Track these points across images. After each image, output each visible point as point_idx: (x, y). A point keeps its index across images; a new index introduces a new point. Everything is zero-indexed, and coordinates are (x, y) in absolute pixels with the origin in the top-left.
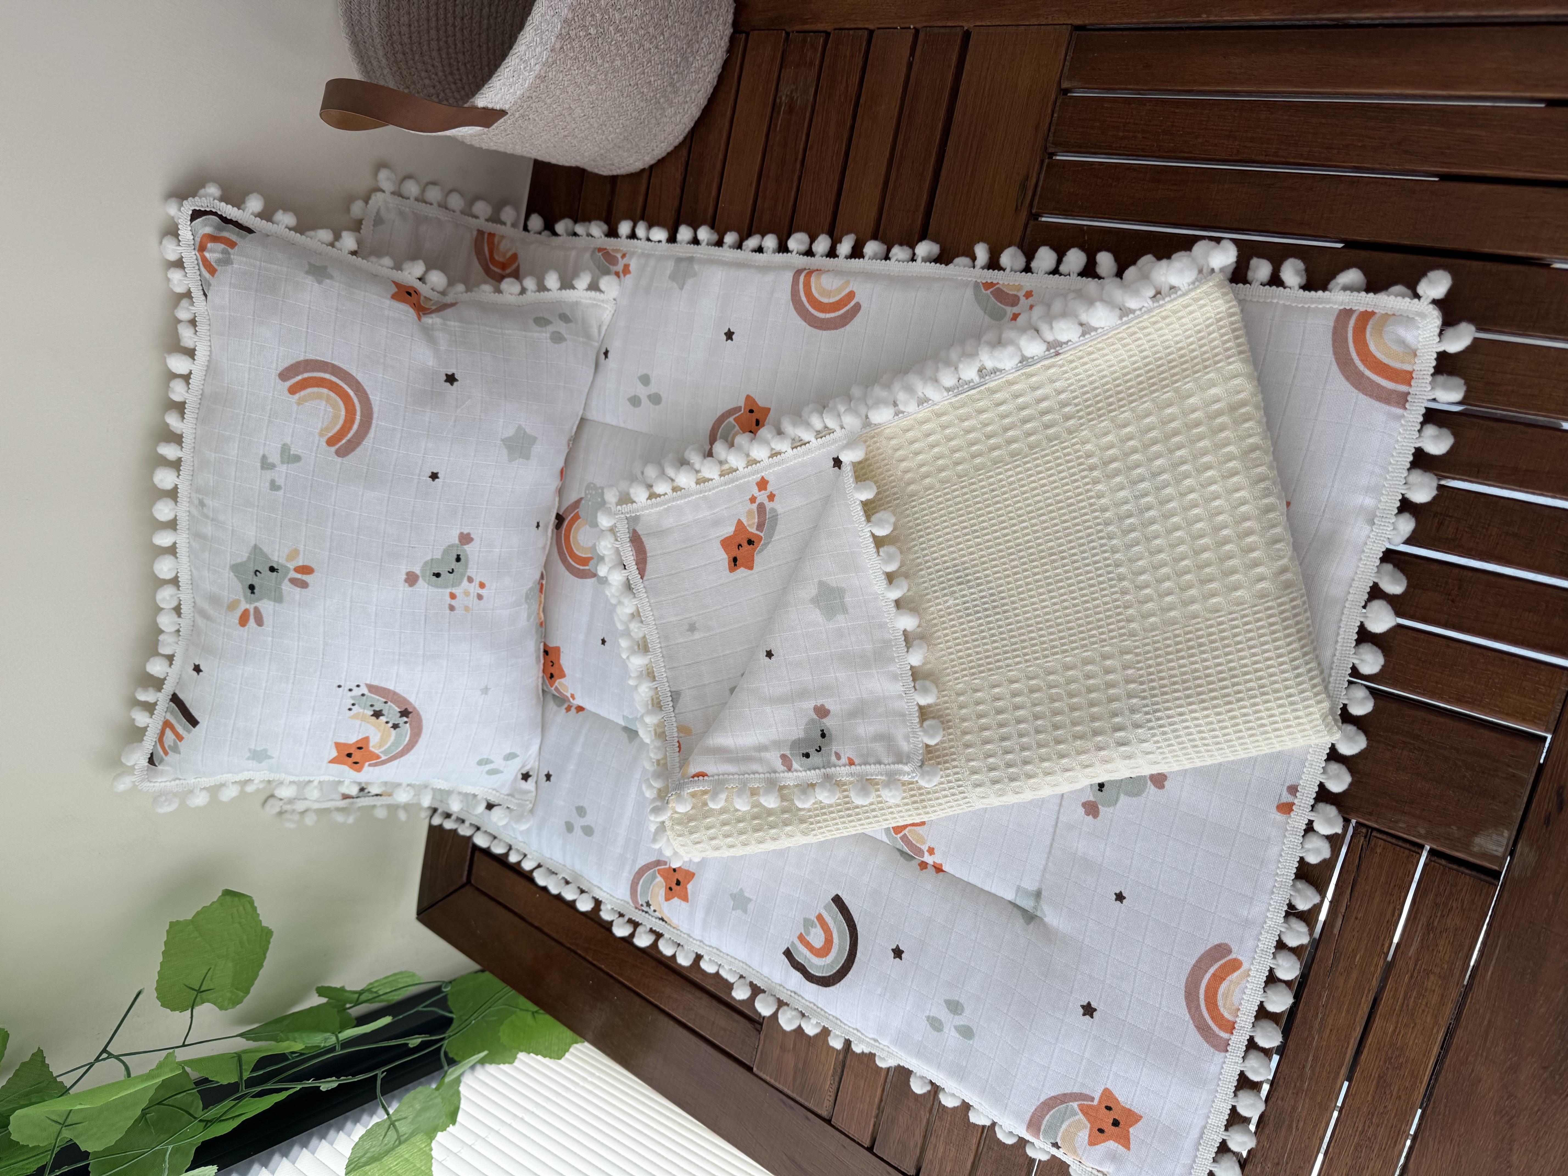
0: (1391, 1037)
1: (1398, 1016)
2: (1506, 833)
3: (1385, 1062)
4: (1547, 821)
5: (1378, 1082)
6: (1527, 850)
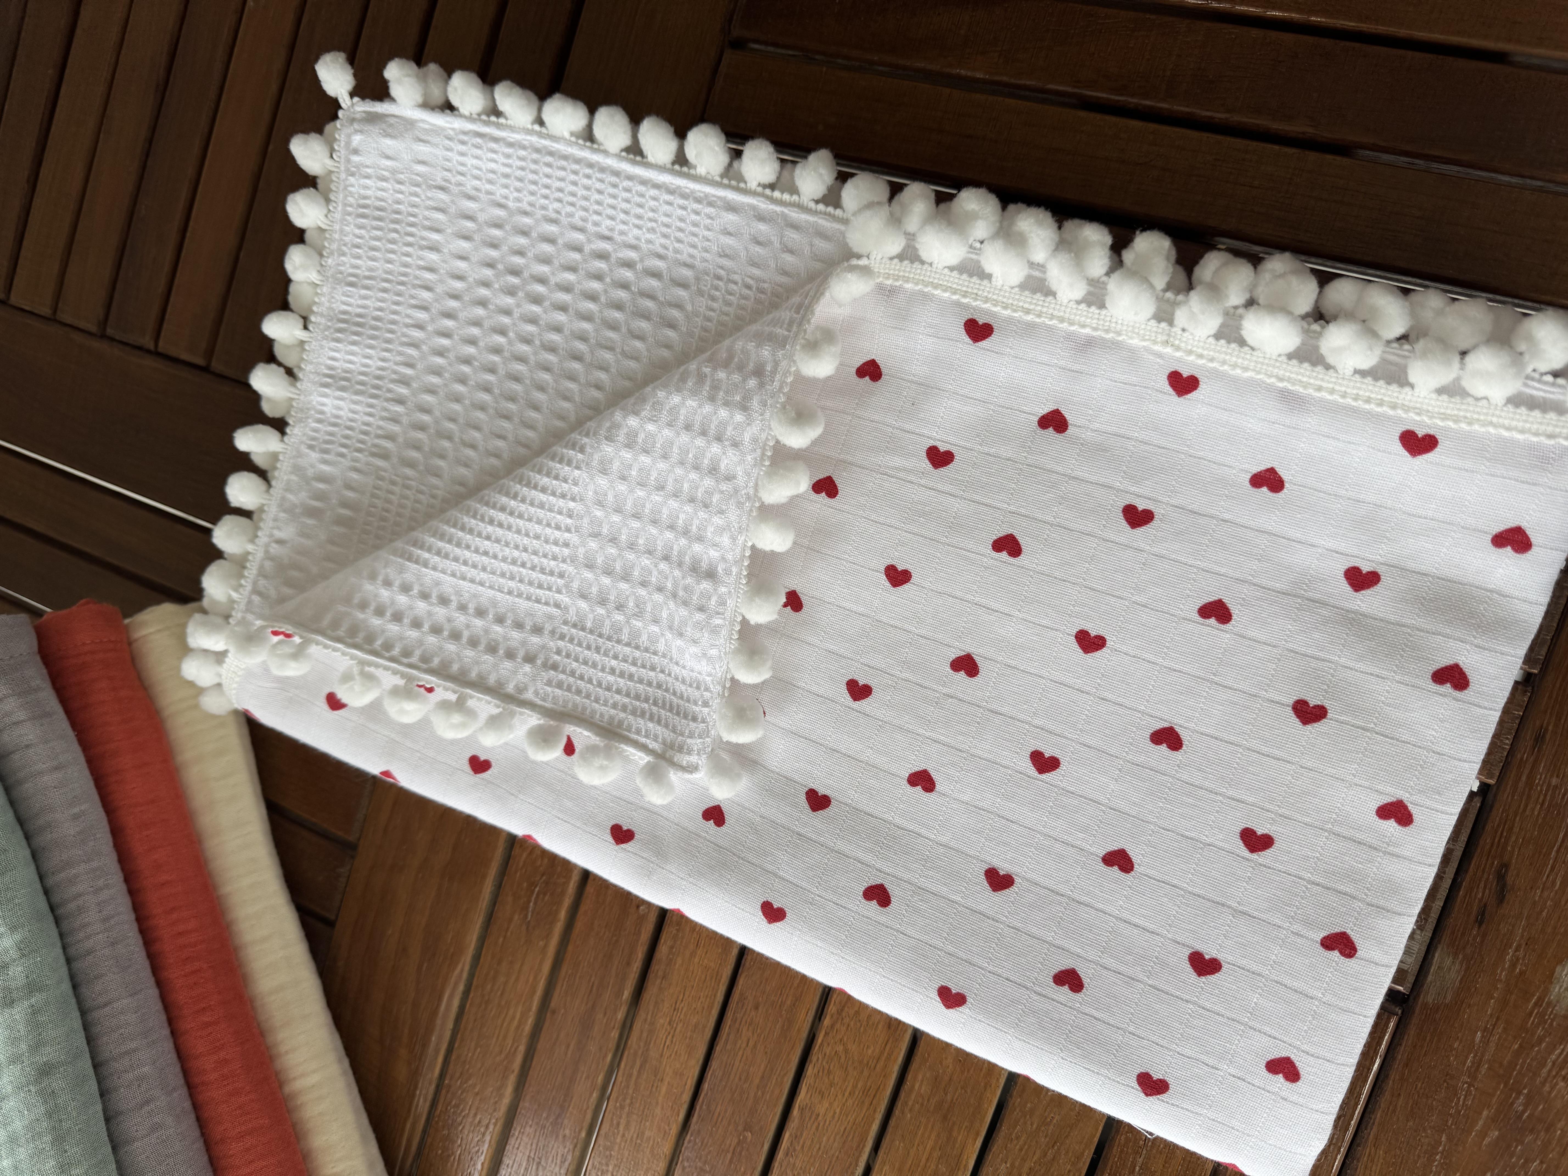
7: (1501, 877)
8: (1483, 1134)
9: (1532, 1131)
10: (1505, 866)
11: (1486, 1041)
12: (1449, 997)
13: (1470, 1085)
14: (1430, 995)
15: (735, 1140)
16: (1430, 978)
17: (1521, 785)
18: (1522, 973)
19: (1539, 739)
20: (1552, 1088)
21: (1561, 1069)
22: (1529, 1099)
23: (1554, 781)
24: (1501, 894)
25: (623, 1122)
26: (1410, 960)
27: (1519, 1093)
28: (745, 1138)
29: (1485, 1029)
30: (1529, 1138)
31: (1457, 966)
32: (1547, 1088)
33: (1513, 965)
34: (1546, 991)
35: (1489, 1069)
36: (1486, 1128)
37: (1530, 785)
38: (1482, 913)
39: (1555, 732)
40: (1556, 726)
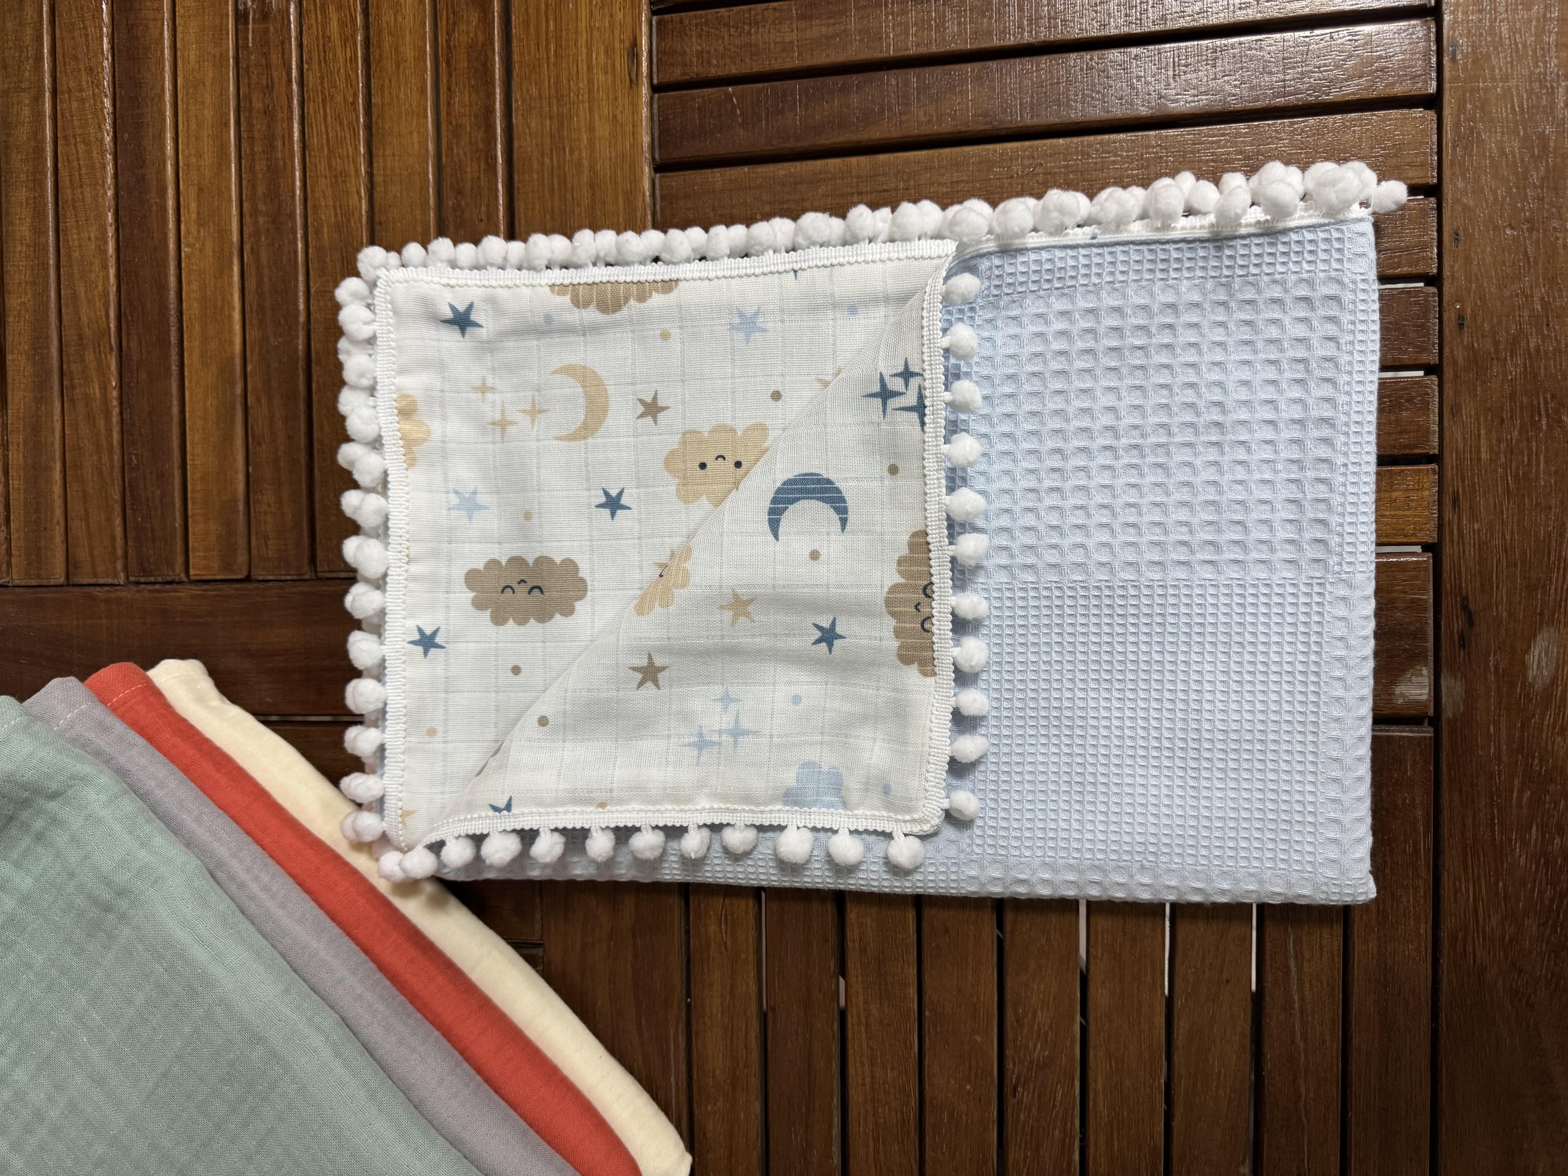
2: (1425, 672)
4: (1463, 642)
6: (1452, 682)
7: (1465, 607)
8: (1520, 798)
9: (1551, 781)
10: (1465, 599)
11: (1498, 730)
12: (1462, 708)
13: (1500, 765)
14: (1448, 712)
16: (1444, 699)
17: (1456, 538)
18: (1504, 670)
19: (1456, 501)
20: (1554, 744)
21: (1554, 728)
22: (1541, 759)
23: (1476, 526)
24: (1470, 621)
26: (1425, 691)
27: (1533, 757)
29: (1495, 721)
30: (1551, 787)
31: (1459, 683)
32: (1550, 746)
33: (1496, 668)
34: (1525, 676)
35: (1508, 748)
36: (1521, 791)
37: (1461, 535)
38: (1462, 638)
39: (1464, 492)
40: (1463, 487)
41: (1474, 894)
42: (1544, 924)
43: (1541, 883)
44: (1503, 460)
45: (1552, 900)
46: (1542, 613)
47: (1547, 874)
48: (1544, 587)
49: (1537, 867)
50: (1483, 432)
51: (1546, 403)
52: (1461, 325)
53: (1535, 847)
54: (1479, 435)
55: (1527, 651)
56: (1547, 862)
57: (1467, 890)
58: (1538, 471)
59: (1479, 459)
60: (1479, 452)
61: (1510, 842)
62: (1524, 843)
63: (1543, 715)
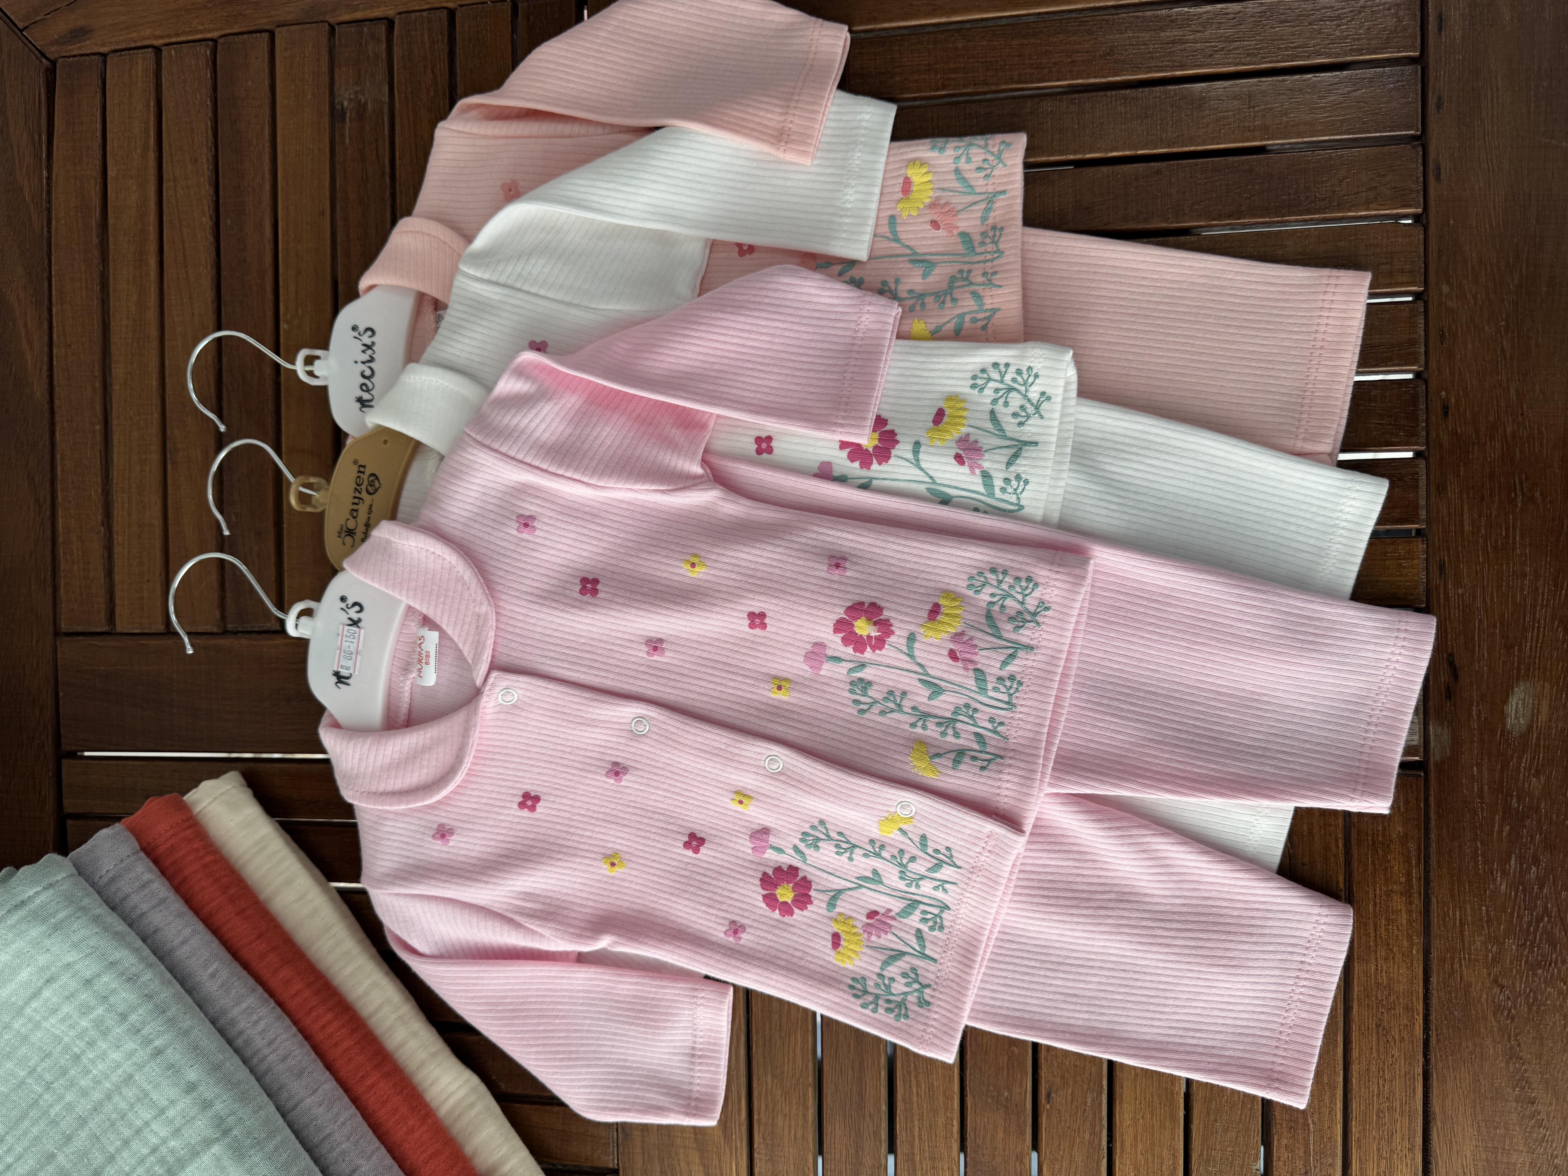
0: (1376, 978)
1: (1376, 952)
3: (1378, 1007)
4: (1449, 694)
5: (1378, 1032)
6: (1439, 730)
7: (1451, 663)
8: (1500, 832)
9: (1528, 817)
10: (1451, 655)
11: (1480, 772)
12: (1448, 752)
13: (1482, 803)
14: (1436, 756)
15: (1006, 1058)
16: (1432, 745)
17: (1442, 601)
18: (1486, 719)
19: (1442, 568)
20: (1530, 784)
21: (1530, 770)
22: (1519, 798)
23: (1460, 591)
24: (1455, 675)
25: (914, 1083)
26: (1416, 737)
27: (1512, 796)
28: (1013, 1052)
29: (1477, 764)
30: (1528, 822)
31: (1446, 730)
32: (1526, 786)
33: (1479, 716)
34: (1504, 724)
35: (1489, 788)
36: (1501, 827)
37: (1447, 598)
38: (1448, 689)
39: (1450, 561)
40: (1449, 556)
41: (1461, 920)
42: (1524, 944)
43: (1519, 908)
44: (1483, 531)
45: (1530, 924)
46: (1519, 669)
47: (1524, 901)
48: (1520, 645)
49: (1516, 895)
50: (1466, 508)
51: (1521, 483)
52: (1446, 414)
53: (1514, 876)
54: (1462, 510)
55: (1505, 701)
56: (1524, 891)
57: (1454, 915)
58: (1514, 543)
59: (1462, 532)
60: (1463, 525)
61: (1492, 873)
62: (1505, 873)
63: (1520, 759)
